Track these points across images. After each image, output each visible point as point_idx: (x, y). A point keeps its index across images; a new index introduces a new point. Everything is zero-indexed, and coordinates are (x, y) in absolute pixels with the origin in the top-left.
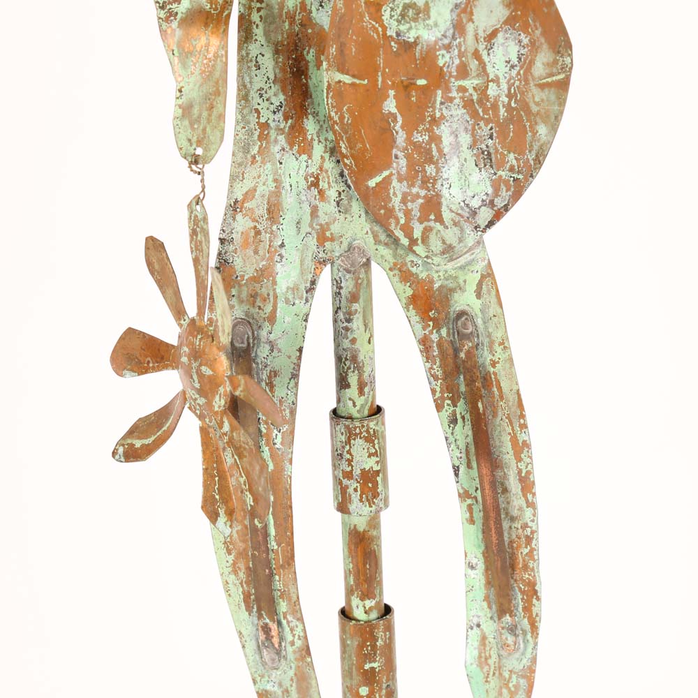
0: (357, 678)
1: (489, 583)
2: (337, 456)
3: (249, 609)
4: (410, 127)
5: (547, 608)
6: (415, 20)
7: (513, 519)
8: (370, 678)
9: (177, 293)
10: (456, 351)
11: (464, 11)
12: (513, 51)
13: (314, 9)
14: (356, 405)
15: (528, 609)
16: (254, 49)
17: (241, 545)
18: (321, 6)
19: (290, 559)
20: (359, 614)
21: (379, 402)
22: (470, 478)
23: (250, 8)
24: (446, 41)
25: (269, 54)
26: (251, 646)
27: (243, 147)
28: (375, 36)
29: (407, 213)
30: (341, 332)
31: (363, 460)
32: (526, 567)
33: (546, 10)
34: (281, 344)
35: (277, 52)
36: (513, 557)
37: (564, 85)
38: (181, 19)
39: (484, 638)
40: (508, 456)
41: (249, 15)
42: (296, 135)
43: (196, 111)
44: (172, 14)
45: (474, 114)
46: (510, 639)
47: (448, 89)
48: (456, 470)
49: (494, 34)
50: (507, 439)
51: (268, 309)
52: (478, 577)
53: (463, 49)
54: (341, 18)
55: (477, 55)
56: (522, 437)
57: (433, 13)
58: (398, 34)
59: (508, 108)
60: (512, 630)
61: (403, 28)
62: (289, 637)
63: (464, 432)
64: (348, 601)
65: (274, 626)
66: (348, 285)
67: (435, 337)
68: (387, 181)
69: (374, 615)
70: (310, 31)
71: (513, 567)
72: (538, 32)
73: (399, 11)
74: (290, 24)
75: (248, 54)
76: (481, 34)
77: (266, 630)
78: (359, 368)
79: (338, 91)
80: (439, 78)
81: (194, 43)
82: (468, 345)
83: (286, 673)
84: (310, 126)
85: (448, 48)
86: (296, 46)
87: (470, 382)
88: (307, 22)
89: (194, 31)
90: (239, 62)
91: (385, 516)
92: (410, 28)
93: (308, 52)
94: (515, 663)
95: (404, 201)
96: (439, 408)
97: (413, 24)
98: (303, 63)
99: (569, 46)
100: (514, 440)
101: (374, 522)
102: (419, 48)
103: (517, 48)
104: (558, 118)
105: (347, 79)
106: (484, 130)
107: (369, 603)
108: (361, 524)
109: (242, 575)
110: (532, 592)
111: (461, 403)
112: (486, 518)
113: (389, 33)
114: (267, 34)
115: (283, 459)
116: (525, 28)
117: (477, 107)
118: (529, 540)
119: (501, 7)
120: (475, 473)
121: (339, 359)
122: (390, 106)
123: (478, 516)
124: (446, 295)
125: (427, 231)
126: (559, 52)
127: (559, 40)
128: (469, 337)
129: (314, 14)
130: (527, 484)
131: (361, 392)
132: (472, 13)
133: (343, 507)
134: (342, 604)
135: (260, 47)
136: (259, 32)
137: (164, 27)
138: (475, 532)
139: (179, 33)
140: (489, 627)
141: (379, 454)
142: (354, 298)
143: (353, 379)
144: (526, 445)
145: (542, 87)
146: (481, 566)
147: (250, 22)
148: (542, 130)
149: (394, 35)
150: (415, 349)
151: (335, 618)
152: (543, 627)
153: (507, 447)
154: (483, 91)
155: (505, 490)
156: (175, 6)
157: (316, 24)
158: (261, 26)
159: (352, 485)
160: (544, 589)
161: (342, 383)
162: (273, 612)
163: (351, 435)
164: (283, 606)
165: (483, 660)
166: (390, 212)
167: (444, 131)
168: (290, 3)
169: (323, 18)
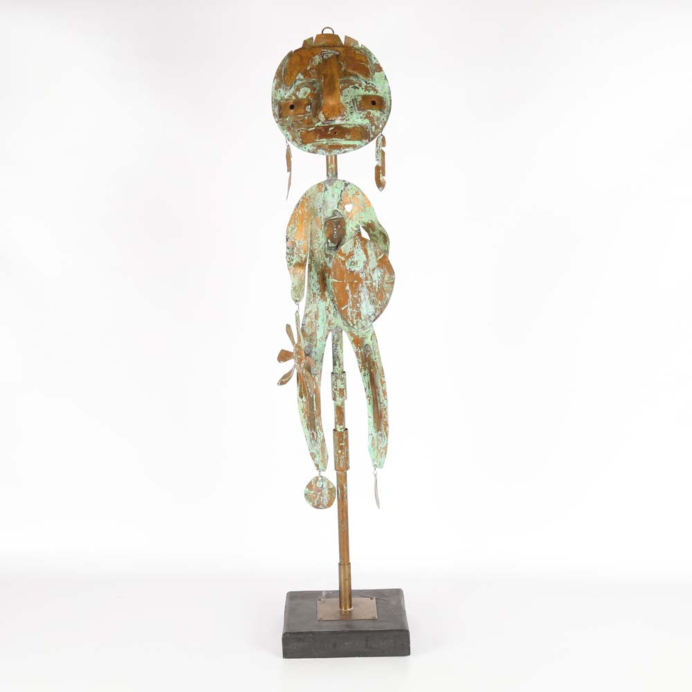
0: (338, 448)
1: (374, 422)
2: (333, 384)
3: (308, 429)
4: (352, 294)
5: (391, 429)
6: (354, 265)
7: (381, 403)
8: (341, 448)
9: (293, 338)
10: (365, 355)
11: (366, 263)
12: (379, 274)
13: (328, 263)
14: (338, 370)
15: (385, 429)
16: (312, 273)
17: (306, 410)
18: (330, 262)
19: (320, 413)
20: (339, 430)
21: (344, 370)
22: (370, 392)
23: (311, 263)
25: (316, 275)
26: (309, 439)
27: (309, 299)
28: (344, 270)
29: (352, 317)
30: (334, 350)
31: (340, 386)
32: (385, 417)
33: (388, 264)
34: (318, 352)
35: (318, 274)
36: (381, 415)
37: (393, 283)
38: (293, 265)
39: (373, 438)
40: (379, 384)
42: (323, 296)
43: (297, 289)
44: (291, 264)
45: (369, 290)
46: (380, 438)
47: (362, 283)
48: (366, 389)
49: (374, 269)
50: (379, 380)
51: (315, 343)
52: (371, 420)
53: (366, 273)
54: (334, 266)
55: (370, 275)
56: (383, 380)
57: (358, 264)
58: (350, 269)
59: (379, 289)
60: (381, 435)
61: (350, 267)
62: (319, 437)
63: (368, 378)
64: (336, 427)
65: (315, 433)
66: (336, 337)
67: (360, 351)
68: (347, 308)
69: (343, 430)
70: (327, 269)
71: (381, 417)
72: (386, 269)
73: (350, 263)
74: (322, 267)
75: (310, 274)
76: (371, 269)
77: (313, 434)
78: (339, 360)
79: (334, 284)
80: (360, 280)
81: (297, 271)
82: (368, 353)
83: (318, 447)
84: (326, 293)
85: (362, 272)
86: (323, 272)
87: (369, 364)
88: (326, 266)
89: (297, 268)
90: (308, 276)
91: (345, 401)
92: (353, 267)
93: (326, 274)
94: (382, 445)
95: (351, 314)
96: (361, 371)
98: (325, 277)
99: (394, 273)
100: (381, 381)
101: (343, 403)
102: (355, 272)
104: (392, 291)
105: (336, 281)
106: (372, 294)
107: (342, 427)
108: (339, 404)
109: (306, 418)
110: (386, 425)
111: (367, 370)
112: (374, 403)
113: (347, 269)
114: (315, 269)
115: (318, 385)
116: (382, 268)
117: (371, 288)
118: (385, 409)
119: (376, 262)
120: (370, 390)
121: (334, 357)
122: (348, 288)
123: (372, 402)
124: (363, 339)
125: (357, 322)
126: (391, 274)
127: (390, 270)
128: (369, 351)
130: (385, 393)
131: (340, 366)
132: (368, 264)
133: (334, 399)
134: (334, 428)
135: (313, 273)
136: (313, 269)
137: (289, 267)
138: (370, 407)
139: (293, 269)
140: (375, 435)
141: (345, 384)
142: (338, 340)
143: (337, 363)
144: (385, 382)
145: (387, 283)
146: (372, 418)
147: (311, 266)
148: (387, 295)
150: (354, 355)
151: (332, 432)
152: (389, 435)
153: (379, 383)
154: (371, 284)
155: (379, 395)
156: (292, 262)
157: (328, 267)
159: (337, 392)
160: (389, 423)
161: (334, 364)
162: (315, 429)
163: (337, 378)
164: (318, 428)
165: (373, 445)
166: (348, 317)
167: (362, 294)
168: (322, 261)
169: (330, 265)
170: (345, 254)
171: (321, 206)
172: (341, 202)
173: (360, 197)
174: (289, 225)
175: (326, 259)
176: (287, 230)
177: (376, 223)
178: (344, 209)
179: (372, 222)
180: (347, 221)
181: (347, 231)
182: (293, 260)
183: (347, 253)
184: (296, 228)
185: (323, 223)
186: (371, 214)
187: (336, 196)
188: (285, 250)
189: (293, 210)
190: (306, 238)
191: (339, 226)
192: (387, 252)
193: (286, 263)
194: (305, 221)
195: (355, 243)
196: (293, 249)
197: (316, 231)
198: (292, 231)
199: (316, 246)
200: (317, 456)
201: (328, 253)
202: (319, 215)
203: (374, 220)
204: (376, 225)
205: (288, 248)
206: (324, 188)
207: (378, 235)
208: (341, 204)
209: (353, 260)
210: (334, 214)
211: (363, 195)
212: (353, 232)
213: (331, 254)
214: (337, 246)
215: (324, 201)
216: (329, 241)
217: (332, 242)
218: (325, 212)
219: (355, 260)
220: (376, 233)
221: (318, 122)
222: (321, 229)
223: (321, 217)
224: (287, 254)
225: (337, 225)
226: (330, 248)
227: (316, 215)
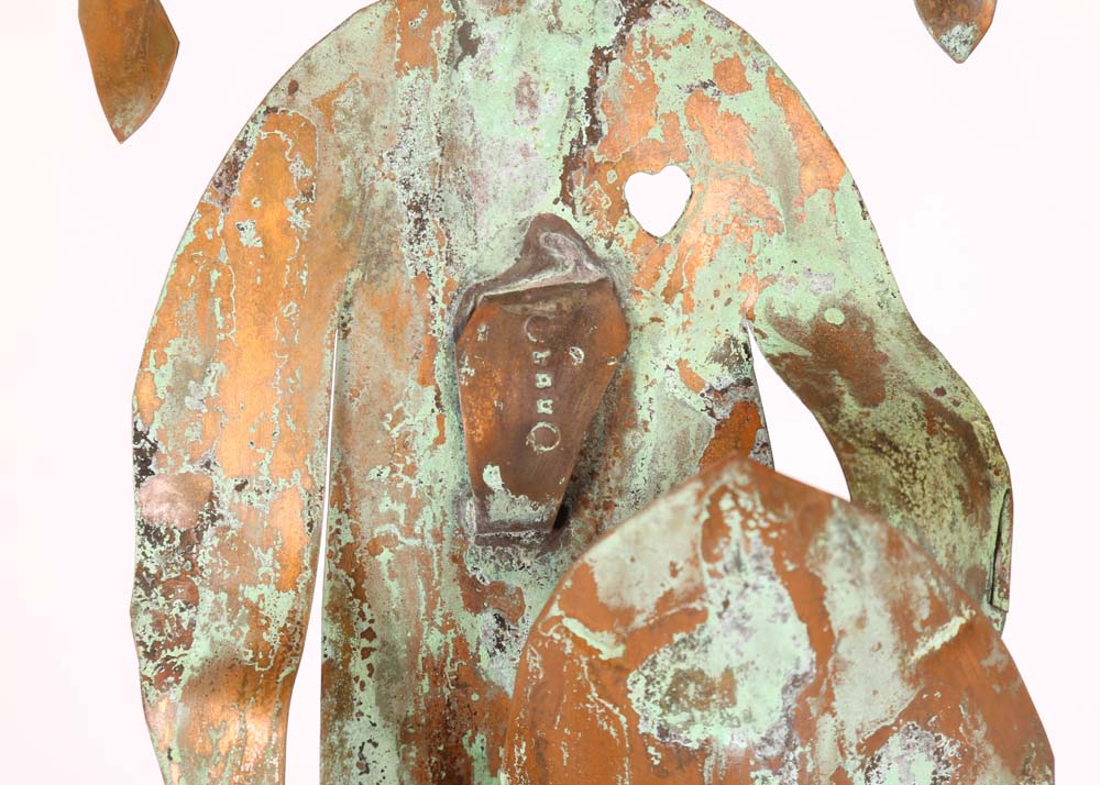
6: (703, 705)
11: (814, 690)
12: (922, 773)
13: (483, 653)
16: (356, 732)
18: (499, 646)
23: (347, 649)
24: (771, 752)
25: (387, 741)
28: (613, 732)
33: (998, 689)
35: (404, 738)
38: (189, 681)
41: (346, 663)
44: (171, 670)
49: (881, 737)
53: (809, 769)
54: (536, 690)
55: (840, 780)
57: (742, 693)
58: (663, 732)
61: (671, 719)
70: (475, 697)
72: (979, 734)
73: (665, 685)
74: (434, 683)
75: (342, 742)
76: (851, 737)
81: (215, 736)
85: (776, 765)
86: (446, 726)
88: (469, 678)
89: (215, 709)
90: (324, 756)
92: (691, 721)
93: (472, 740)
97: (697, 714)
98: (460, 762)
99: (1047, 758)
102: (709, 762)
103: (932, 765)
113: (642, 728)
114: (382, 701)
116: (950, 726)
119: (897, 683)
126: (1024, 773)
129: (484, 663)
132: (830, 696)
135: (367, 726)
136: (366, 698)
137: (152, 697)
139: (183, 712)
147: (348, 678)
149: (655, 732)
156: (177, 652)
157: (489, 684)
158: (371, 684)
168: (434, 641)
169: (501, 671)
170: (627, 614)
171: (423, 184)
172: (596, 153)
173: (753, 105)
174: (156, 338)
175: (465, 619)
177: (885, 324)
178: (620, 207)
179: (853, 314)
180: (641, 311)
181: (642, 395)
182: (185, 640)
183: (644, 601)
184: (217, 367)
185: (443, 327)
186: (844, 255)
187: (552, 104)
188: (124, 552)
189: (187, 209)
190: (297, 446)
191: (578, 355)
192: (991, 584)
193: (128, 666)
194: (289, 309)
195: (714, 528)
196: (190, 539)
197: (385, 388)
198: (178, 390)
199: (382, 513)
201: (485, 572)
202: (410, 258)
203: (867, 299)
204: (889, 343)
205: (150, 532)
206: (445, 31)
207: (912, 437)
208: (595, 170)
209: (692, 660)
210: (534, 254)
211: (783, 90)
212: (697, 402)
213: (513, 580)
214: (561, 519)
215: (449, 145)
216: (492, 477)
217: (514, 484)
218: (459, 235)
219: (713, 664)
220: (895, 415)
222: (425, 380)
223: (423, 279)
224: (145, 581)
225: (559, 344)
226: (500, 538)
227: (379, 259)
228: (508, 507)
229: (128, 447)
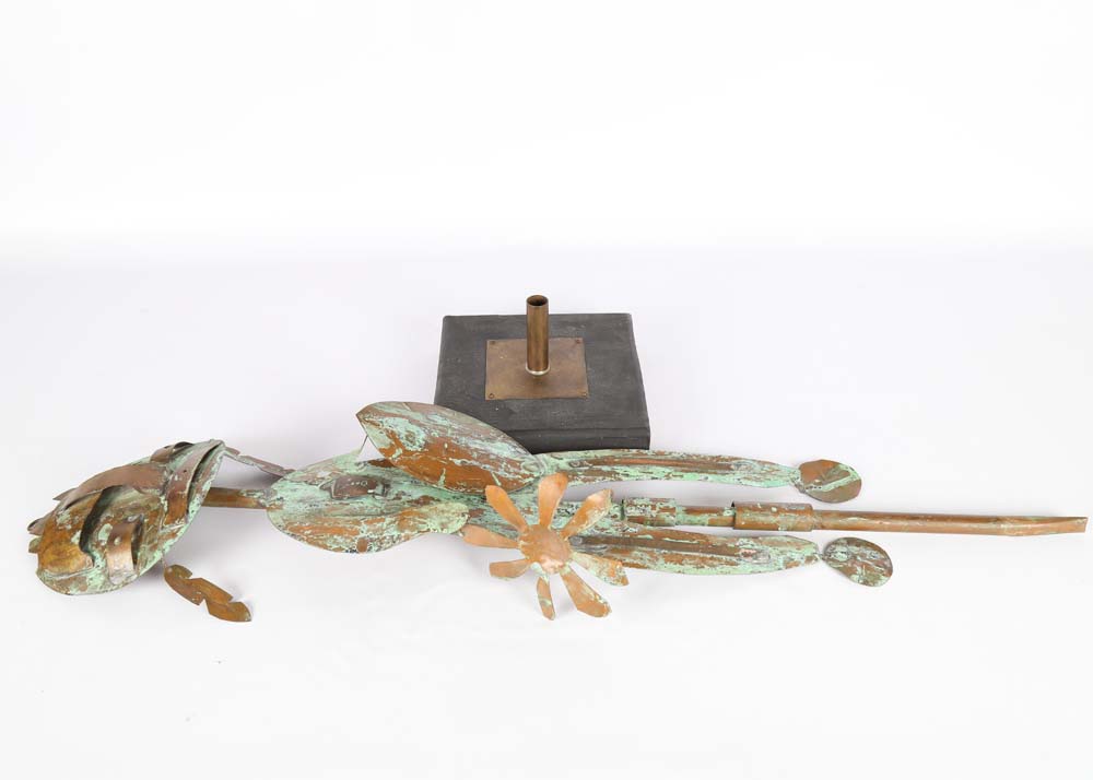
15: (727, 460)
43: (444, 520)
60: (738, 466)
62: (749, 546)
94: (757, 468)
95: (510, 473)
122: (458, 462)
152: (735, 456)
174: (325, 547)
176: (335, 550)
185: (337, 502)
189: (301, 543)
200: (789, 555)
202: (322, 506)
215: (301, 501)
221: (159, 500)
227: (320, 511)
228: (379, 489)
229: (349, 554)
